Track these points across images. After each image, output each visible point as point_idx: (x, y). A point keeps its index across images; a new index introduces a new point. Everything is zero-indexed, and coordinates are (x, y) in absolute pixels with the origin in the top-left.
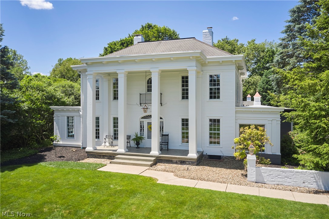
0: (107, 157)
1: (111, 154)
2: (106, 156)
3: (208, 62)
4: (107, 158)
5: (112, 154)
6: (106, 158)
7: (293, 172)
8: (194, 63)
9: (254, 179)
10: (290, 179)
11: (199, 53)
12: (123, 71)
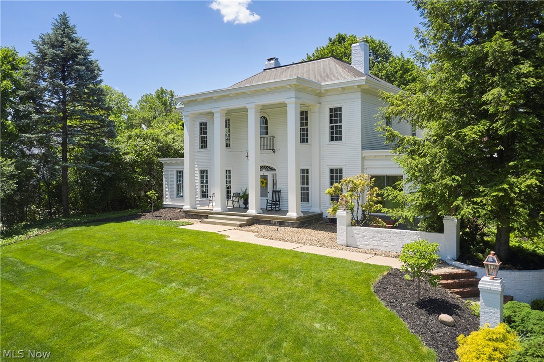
3: (324, 90)
7: (390, 233)
8: (293, 94)
9: (344, 242)
10: (387, 242)
11: (296, 80)
12: (218, 110)
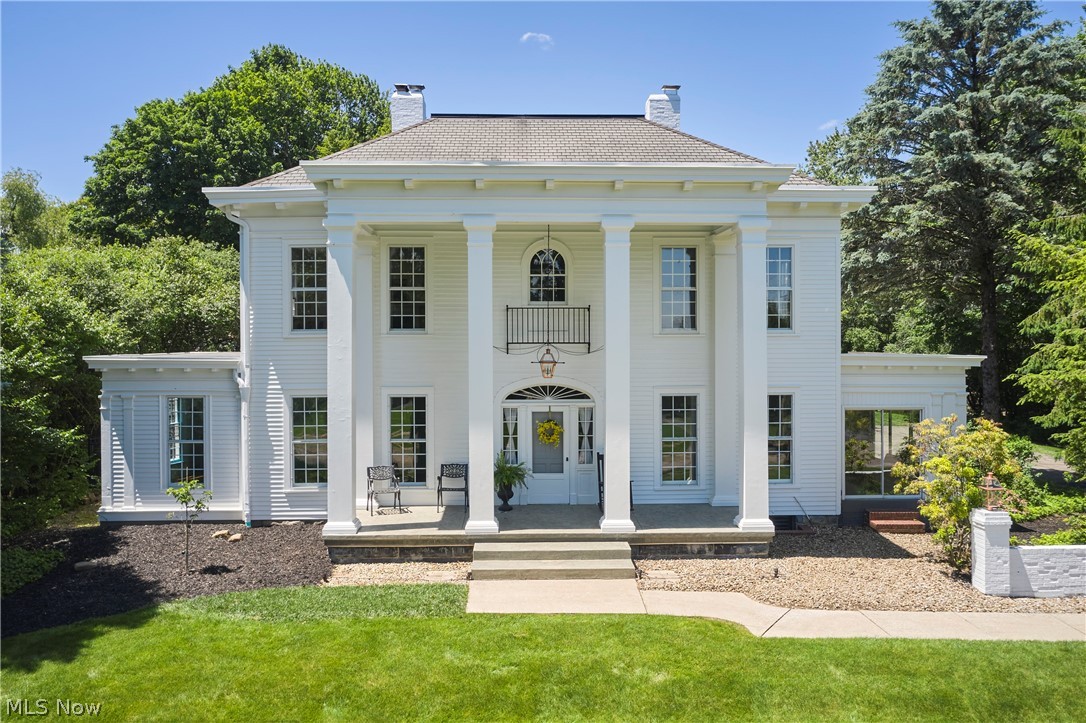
0: (423, 553)
1: (438, 541)
2: (414, 550)
4: (421, 557)
5: (446, 541)
6: (413, 556)
9: (1005, 587)
